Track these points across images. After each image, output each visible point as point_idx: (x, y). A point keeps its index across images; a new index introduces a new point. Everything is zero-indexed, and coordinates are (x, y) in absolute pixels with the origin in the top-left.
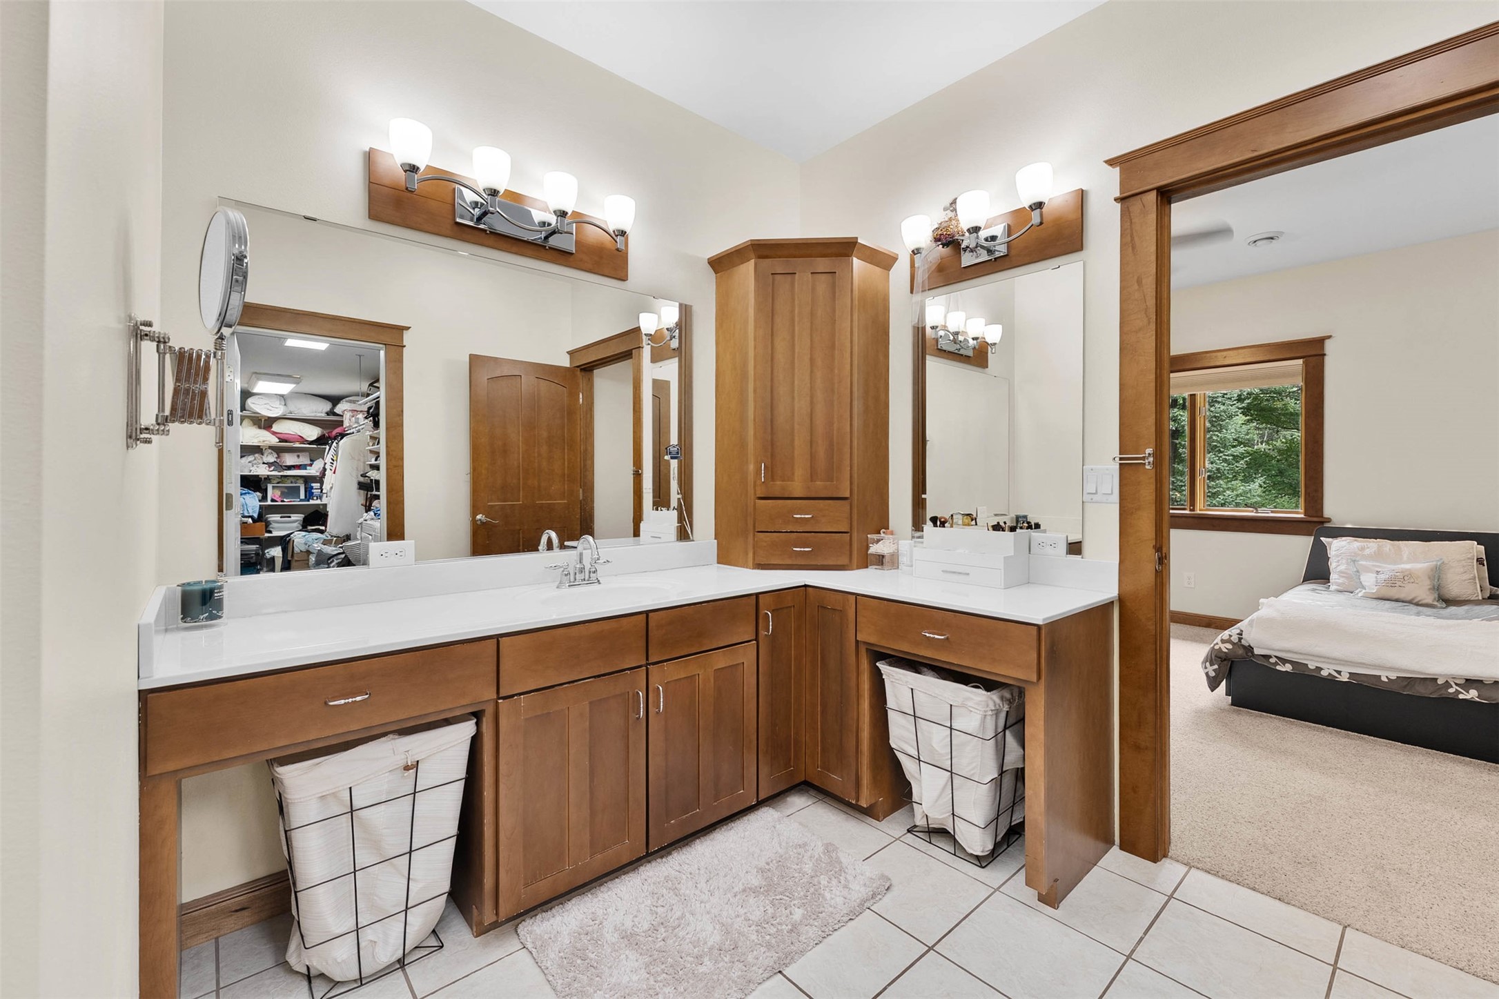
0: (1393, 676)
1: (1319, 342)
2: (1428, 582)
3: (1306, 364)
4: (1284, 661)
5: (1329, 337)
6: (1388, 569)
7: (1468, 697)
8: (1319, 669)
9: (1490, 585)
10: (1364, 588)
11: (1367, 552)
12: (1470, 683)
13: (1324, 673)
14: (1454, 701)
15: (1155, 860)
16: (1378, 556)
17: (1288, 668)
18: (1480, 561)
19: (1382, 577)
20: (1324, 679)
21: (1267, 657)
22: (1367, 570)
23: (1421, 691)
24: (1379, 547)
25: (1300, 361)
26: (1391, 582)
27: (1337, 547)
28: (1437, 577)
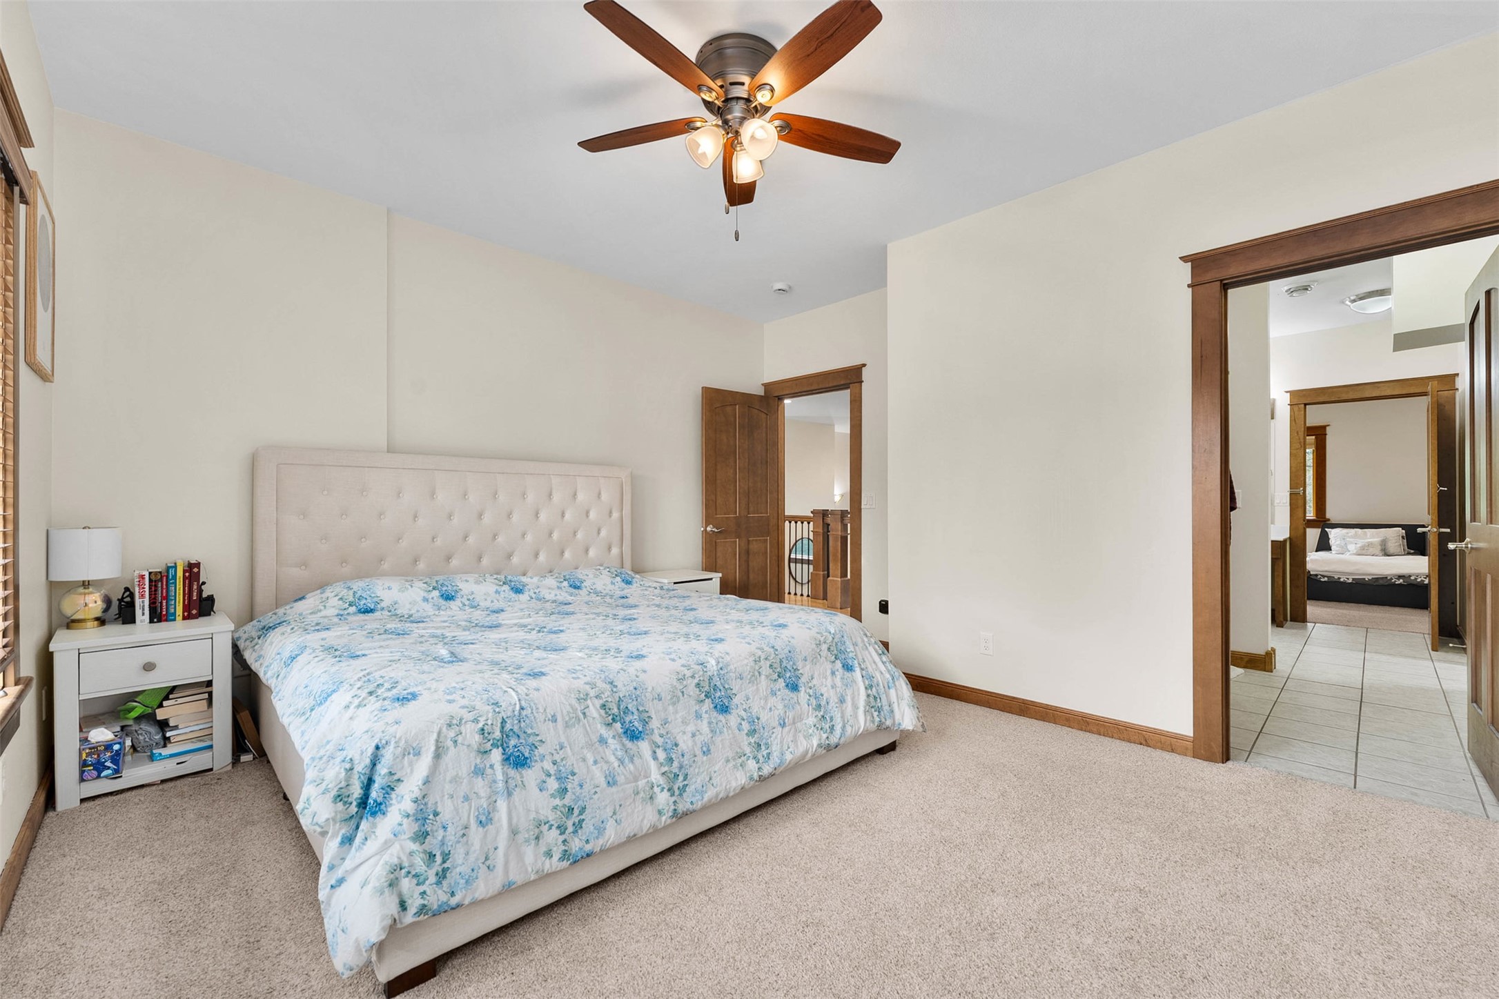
0: (1370, 578)
1: (1324, 428)
2: (1380, 547)
3: (1316, 438)
4: (1324, 576)
5: (1328, 425)
6: (1361, 543)
7: (1399, 582)
8: (1339, 578)
9: (1408, 548)
10: (1349, 551)
11: (1350, 534)
12: (1400, 577)
13: (1342, 580)
14: (1394, 585)
15: (1304, 622)
16: (1356, 536)
17: (1326, 579)
18: (1403, 537)
19: (1358, 546)
20: (1342, 582)
21: (1316, 575)
22: (1351, 543)
23: (1381, 582)
24: (1356, 532)
25: (1314, 437)
26: (1363, 548)
27: (1333, 534)
28: (1384, 543)
